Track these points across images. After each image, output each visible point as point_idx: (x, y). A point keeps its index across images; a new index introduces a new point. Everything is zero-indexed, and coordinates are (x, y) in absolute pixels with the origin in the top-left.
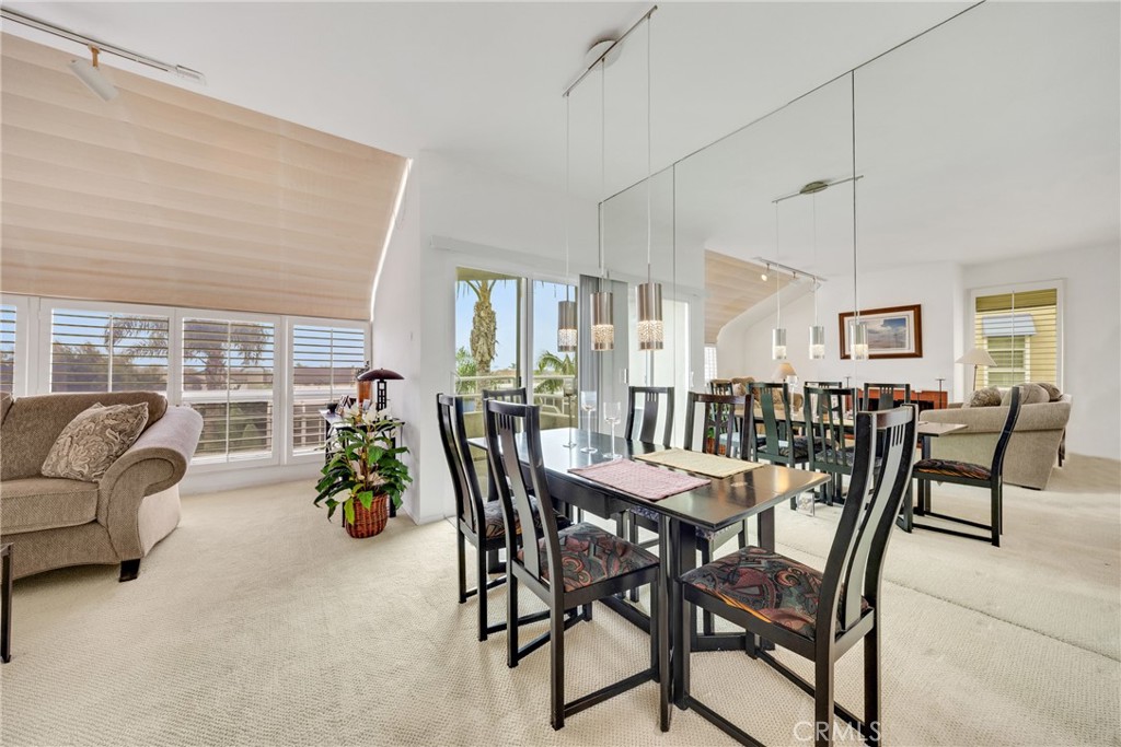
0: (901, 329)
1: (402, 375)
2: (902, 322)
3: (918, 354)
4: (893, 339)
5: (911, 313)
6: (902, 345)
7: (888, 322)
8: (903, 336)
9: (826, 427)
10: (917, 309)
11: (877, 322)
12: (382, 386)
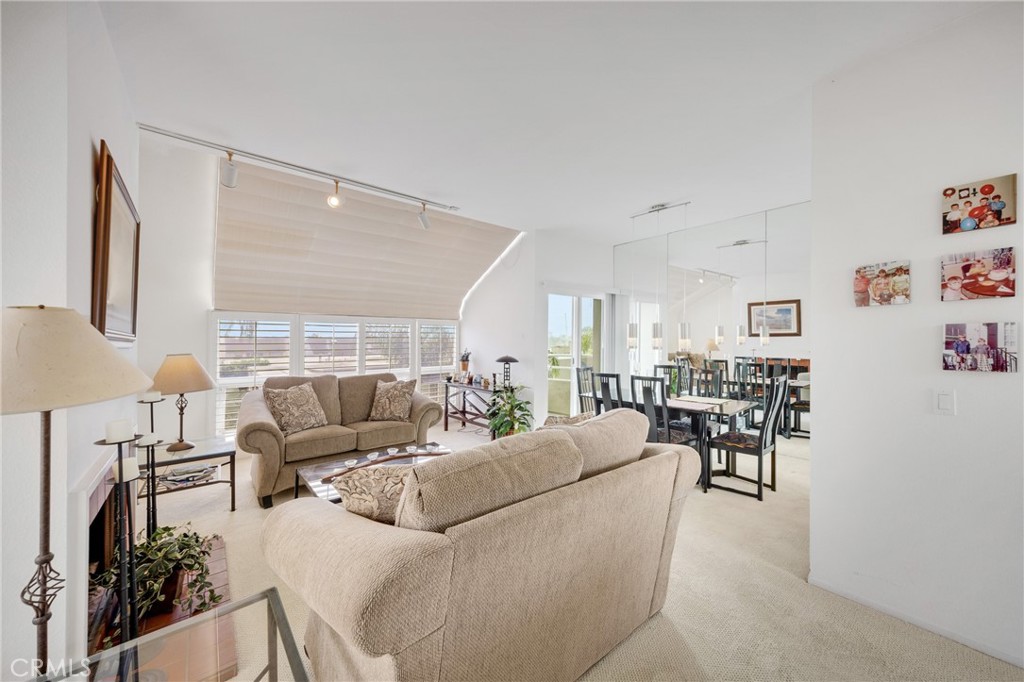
0: (788, 316)
1: (517, 359)
2: (789, 311)
3: (799, 334)
4: (783, 323)
5: (794, 305)
6: (789, 328)
7: (780, 311)
8: (790, 322)
9: (748, 384)
10: (798, 302)
11: (772, 311)
12: (507, 366)
